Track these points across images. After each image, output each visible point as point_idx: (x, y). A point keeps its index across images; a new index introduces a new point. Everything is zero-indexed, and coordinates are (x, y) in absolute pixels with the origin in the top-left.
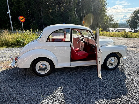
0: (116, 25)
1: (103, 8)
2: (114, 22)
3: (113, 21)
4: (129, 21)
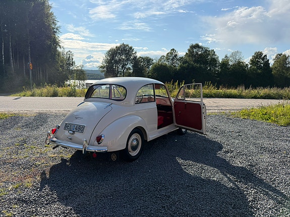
0: (81, 75)
1: (53, 35)
2: (75, 69)
3: (72, 65)
4: (104, 67)
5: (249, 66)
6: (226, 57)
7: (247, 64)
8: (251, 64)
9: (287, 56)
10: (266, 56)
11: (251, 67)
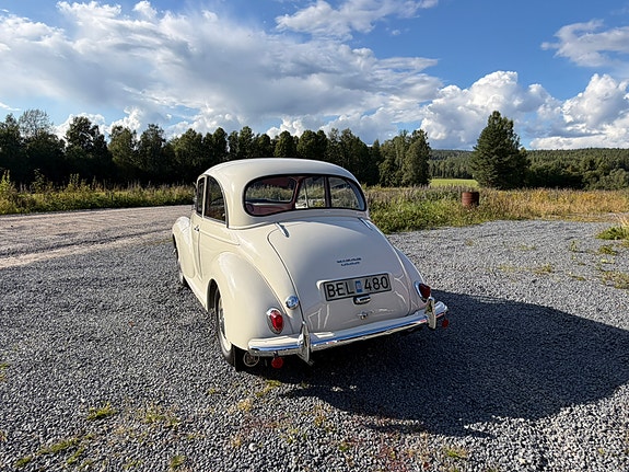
5: (66, 145)
6: (10, 119)
7: (62, 141)
8: (69, 141)
9: (132, 131)
10: (97, 127)
11: (70, 147)
